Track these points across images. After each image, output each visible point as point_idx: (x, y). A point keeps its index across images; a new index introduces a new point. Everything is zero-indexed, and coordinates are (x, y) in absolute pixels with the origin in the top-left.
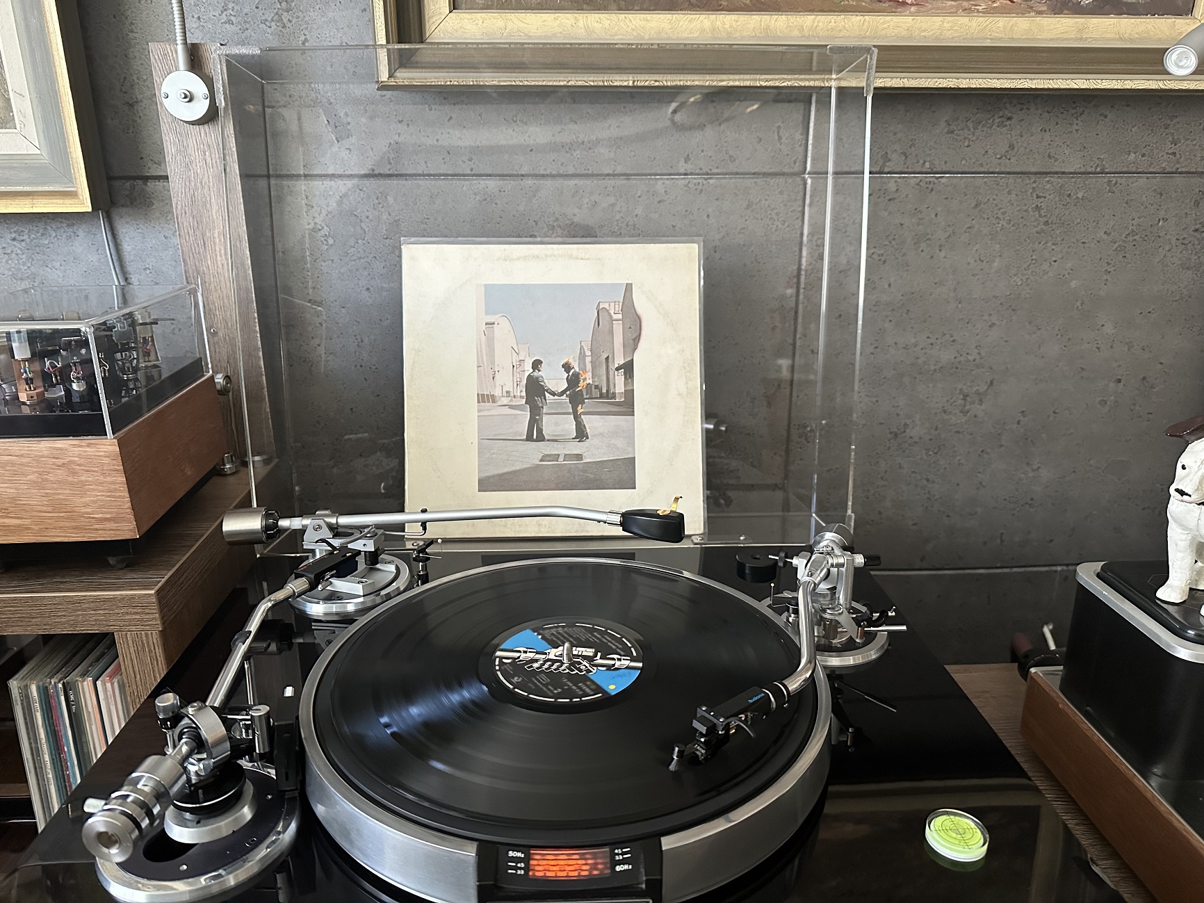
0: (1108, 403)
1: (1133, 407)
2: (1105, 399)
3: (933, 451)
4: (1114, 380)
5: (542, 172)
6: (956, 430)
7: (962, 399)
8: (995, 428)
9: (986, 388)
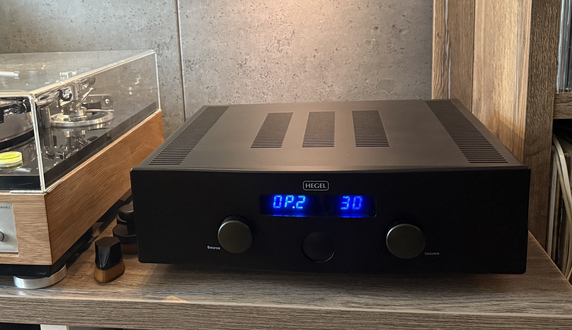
0: (372, 43)
1: (389, 45)
2: (370, 40)
3: (264, 75)
4: (372, 28)
6: (277, 62)
7: (277, 43)
8: (300, 60)
9: (290, 35)
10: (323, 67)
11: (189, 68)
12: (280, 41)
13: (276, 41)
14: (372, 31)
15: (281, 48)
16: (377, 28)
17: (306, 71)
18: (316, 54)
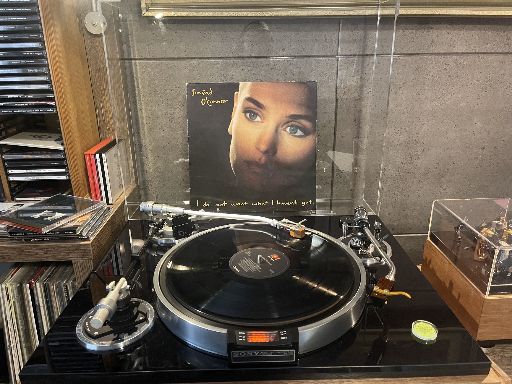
0: (479, 159)
1: (490, 161)
2: (477, 157)
3: (397, 181)
4: (481, 148)
5: (218, 56)
6: (408, 171)
7: (410, 158)
8: (425, 170)
9: (421, 152)
10: (441, 176)
11: (339, 175)
12: (412, 156)
13: (410, 156)
14: (480, 150)
15: (413, 161)
16: (484, 148)
17: (429, 178)
18: (438, 166)
